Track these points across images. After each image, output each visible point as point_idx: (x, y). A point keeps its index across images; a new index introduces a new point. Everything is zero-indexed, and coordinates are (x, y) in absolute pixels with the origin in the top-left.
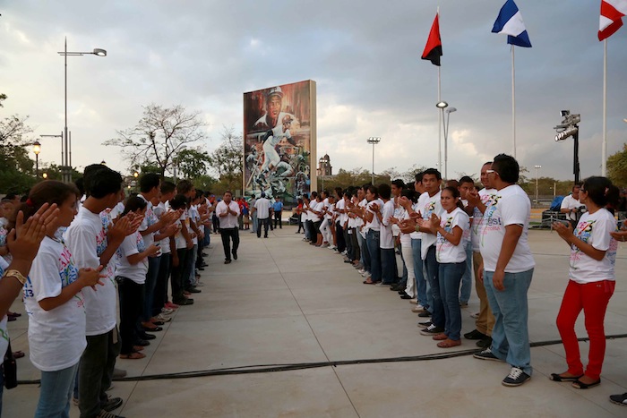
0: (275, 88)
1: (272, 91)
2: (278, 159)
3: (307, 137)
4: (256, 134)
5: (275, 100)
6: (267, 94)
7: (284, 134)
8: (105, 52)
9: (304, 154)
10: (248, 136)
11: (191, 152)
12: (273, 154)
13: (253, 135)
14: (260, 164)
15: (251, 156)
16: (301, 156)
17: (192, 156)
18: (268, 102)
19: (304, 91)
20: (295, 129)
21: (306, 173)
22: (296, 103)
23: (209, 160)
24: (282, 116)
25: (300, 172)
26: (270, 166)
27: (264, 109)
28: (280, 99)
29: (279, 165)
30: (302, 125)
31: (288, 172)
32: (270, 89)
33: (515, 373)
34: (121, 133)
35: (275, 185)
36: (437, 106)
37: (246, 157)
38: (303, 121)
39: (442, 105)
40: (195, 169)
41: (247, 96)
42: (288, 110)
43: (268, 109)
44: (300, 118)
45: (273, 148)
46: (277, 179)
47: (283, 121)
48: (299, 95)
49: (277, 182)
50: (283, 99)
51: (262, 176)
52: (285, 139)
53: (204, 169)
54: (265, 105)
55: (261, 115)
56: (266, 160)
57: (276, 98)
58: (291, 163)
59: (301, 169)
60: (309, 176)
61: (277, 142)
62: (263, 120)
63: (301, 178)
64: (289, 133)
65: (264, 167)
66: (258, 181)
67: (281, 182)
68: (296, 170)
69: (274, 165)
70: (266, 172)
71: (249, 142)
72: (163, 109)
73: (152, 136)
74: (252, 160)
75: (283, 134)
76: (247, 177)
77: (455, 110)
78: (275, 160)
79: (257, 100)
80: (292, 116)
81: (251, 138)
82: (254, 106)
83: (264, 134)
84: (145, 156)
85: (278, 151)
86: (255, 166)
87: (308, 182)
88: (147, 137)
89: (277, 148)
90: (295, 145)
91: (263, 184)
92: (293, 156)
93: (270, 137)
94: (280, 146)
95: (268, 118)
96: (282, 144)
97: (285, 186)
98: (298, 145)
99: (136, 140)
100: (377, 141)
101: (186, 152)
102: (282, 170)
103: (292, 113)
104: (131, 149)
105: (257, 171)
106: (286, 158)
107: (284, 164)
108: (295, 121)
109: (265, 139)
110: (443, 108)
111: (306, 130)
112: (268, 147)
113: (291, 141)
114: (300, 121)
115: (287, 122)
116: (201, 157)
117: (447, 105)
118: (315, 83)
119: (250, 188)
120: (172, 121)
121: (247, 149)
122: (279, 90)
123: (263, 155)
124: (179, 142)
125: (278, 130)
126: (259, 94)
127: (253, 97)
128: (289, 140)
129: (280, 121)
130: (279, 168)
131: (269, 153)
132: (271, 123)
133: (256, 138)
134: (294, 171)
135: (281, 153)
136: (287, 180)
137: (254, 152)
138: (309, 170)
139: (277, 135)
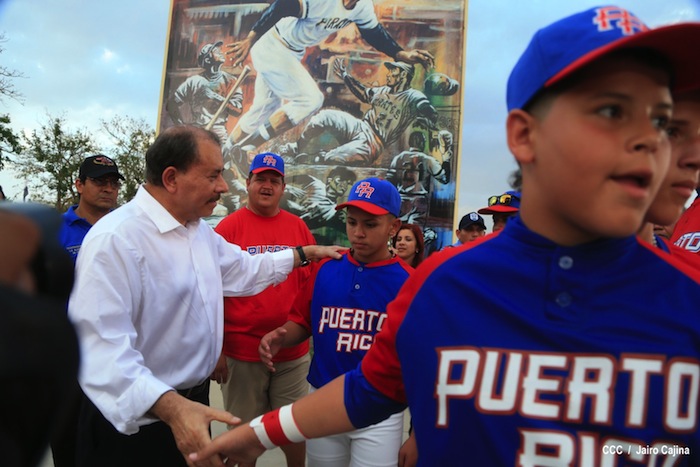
2: (316, 96)
3: (448, 29)
4: (227, 8)
7: (349, 14)
9: (429, 88)
10: (191, 12)
12: (291, 80)
13: (211, 11)
14: (231, 113)
15: (194, 80)
16: (416, 93)
25: (411, 153)
26: (275, 120)
29: (316, 120)
31: (353, 147)
37: (172, 83)
45: (295, 60)
52: (350, 32)
56: (260, 98)
59: (417, 141)
60: (449, 168)
61: (314, 39)
64: (368, 13)
65: (248, 123)
67: (319, 184)
69: (296, 116)
70: (258, 142)
71: (190, 33)
74: (198, 97)
75: (341, 13)
78: (304, 99)
81: (201, 21)
83: (259, 7)
85: (317, 72)
87: (442, 191)
89: (315, 61)
90: (392, 51)
92: (380, 92)
93: (287, 23)
94: (328, 54)
96: (335, 47)
98: (409, 54)
102: (325, 138)
106: (349, 96)
107: (341, 118)
109: (261, 25)
112: (273, 53)
113: (380, 39)
121: (181, 56)
123: (249, 81)
128: (369, 36)
130: (317, 131)
131: (279, 75)
133: (227, 21)
134: (385, 143)
135: (331, 78)
136: (352, 176)
137: (209, 67)
138: (452, 148)
139: (315, 15)
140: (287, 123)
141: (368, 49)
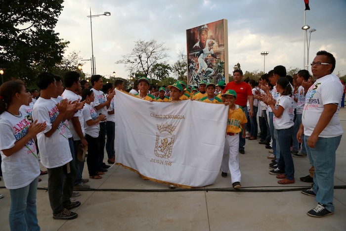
0: (203, 26)
1: (202, 28)
2: (207, 66)
3: (223, 53)
4: (194, 53)
5: (204, 32)
6: (200, 29)
7: (210, 52)
8: (110, 13)
9: (221, 63)
10: (190, 54)
11: (161, 65)
12: (203, 64)
13: (192, 54)
14: (196, 70)
15: (191, 65)
16: (219, 64)
17: (161, 67)
18: (200, 34)
19: (220, 26)
20: (216, 48)
21: (222, 74)
22: (216, 34)
23: (170, 68)
24: (208, 41)
25: (219, 74)
26: (202, 71)
27: (198, 38)
28: (206, 32)
29: (207, 70)
30: (219, 46)
31: (212, 73)
32: (201, 27)
33: (319, 208)
34: (124, 56)
35: (205, 81)
36: (303, 28)
37: (189, 66)
38: (220, 44)
39: (306, 27)
40: (163, 74)
41: (188, 31)
42: (212, 38)
43: (200, 38)
44: (218, 42)
45: (203, 60)
46: (206, 78)
47: (209, 44)
48: (217, 29)
49: (206, 79)
50: (208, 32)
51: (198, 76)
52: (210, 55)
53: (168, 74)
54: (198, 36)
55: (196, 42)
56: (200, 67)
57: (204, 31)
58: (214, 68)
59: (220, 72)
60: (224, 75)
61: (206, 57)
62: (197, 44)
63: (219, 77)
64: (212, 51)
65: (199, 71)
66: (195, 79)
67: (208, 80)
68: (217, 72)
69: (204, 70)
70: (200, 74)
71: (190, 57)
72: (145, 42)
73: (140, 58)
74: (192, 68)
75: (209, 52)
76: (189, 77)
77: (315, 30)
78: (205, 67)
79: (194, 34)
80: (214, 41)
81: (191, 55)
82: (193, 36)
83: (198, 52)
84: (137, 68)
85: (206, 62)
86: (194, 71)
87: (223, 79)
88: (137, 58)
89: (206, 60)
90: (216, 58)
91: (199, 81)
92: (214, 64)
93: (202, 54)
94: (207, 59)
95: (201, 44)
96: (208, 58)
97: (210, 82)
98: (218, 58)
99: (132, 60)
100: (267, 54)
101: (158, 65)
102: (208, 73)
103: (214, 40)
104: (129, 65)
105: (195, 73)
107: (210, 69)
108: (216, 44)
109: (199, 55)
110: (306, 29)
111: (222, 49)
112: (201, 60)
113: (214, 56)
114: (218, 44)
115: (211, 45)
116: (165, 67)
117: (309, 28)
118: (226, 21)
119: (192, 83)
120: (151, 49)
121: (189, 61)
122: (206, 26)
123: (198, 64)
124: (154, 60)
125: (206, 49)
126: (195, 30)
127: (192, 32)
128: (212, 55)
129: (207, 45)
130: (207, 72)
131: (202, 63)
132: (202, 45)
133: (194, 55)
134: (216, 73)
135: (208, 63)
136: (212, 78)
137: (193, 63)
138: (224, 72)
139: (205, 53)
140: (203, 71)
141: (212, 58)
